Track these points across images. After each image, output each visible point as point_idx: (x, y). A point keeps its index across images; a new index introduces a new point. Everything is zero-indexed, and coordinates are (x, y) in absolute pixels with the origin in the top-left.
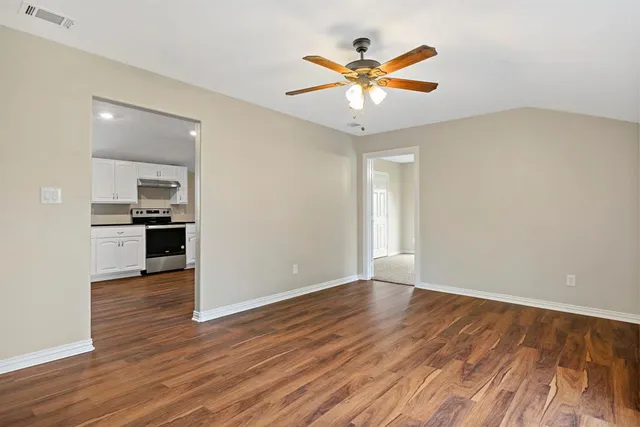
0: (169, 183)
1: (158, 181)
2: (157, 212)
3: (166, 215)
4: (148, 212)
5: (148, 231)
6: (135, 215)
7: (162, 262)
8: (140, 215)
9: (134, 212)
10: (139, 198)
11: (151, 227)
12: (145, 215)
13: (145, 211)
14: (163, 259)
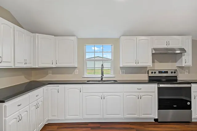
0: (174, 50)
1: (167, 49)
2: (167, 72)
3: (173, 75)
4: (160, 72)
5: (159, 89)
6: (150, 75)
7: (171, 114)
8: (153, 75)
9: (150, 72)
10: (153, 62)
11: (161, 86)
12: (157, 74)
13: (157, 72)
14: (171, 111)
